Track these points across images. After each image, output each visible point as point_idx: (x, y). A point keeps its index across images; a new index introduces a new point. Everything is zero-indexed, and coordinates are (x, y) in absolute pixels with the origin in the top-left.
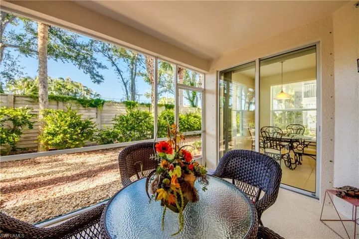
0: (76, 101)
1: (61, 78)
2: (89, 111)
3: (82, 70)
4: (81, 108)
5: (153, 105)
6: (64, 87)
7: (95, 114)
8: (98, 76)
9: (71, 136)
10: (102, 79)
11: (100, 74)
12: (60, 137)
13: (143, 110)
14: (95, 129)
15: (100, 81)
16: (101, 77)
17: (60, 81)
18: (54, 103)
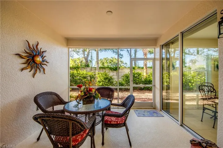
0: (108, 68)
1: (112, 57)
2: (114, 72)
3: (114, 53)
4: (111, 71)
5: (145, 68)
6: (112, 61)
7: (115, 74)
8: (121, 55)
9: (105, 83)
10: (122, 56)
11: (121, 54)
12: (101, 83)
13: (139, 71)
14: (114, 80)
15: (122, 57)
16: (122, 55)
17: (111, 58)
18: (102, 69)
